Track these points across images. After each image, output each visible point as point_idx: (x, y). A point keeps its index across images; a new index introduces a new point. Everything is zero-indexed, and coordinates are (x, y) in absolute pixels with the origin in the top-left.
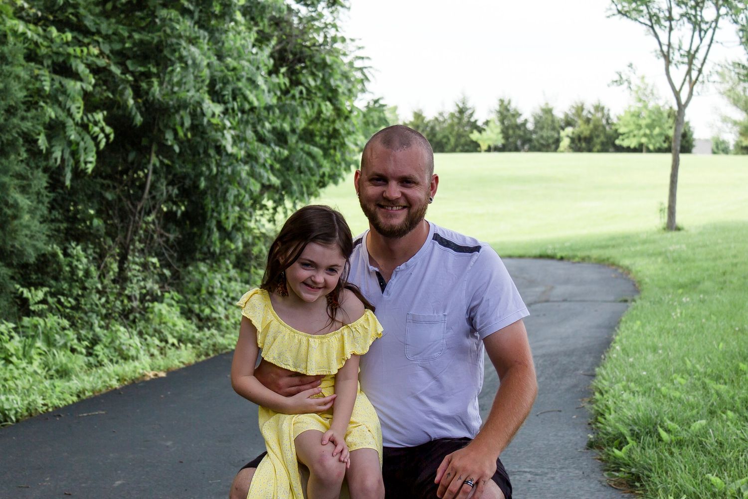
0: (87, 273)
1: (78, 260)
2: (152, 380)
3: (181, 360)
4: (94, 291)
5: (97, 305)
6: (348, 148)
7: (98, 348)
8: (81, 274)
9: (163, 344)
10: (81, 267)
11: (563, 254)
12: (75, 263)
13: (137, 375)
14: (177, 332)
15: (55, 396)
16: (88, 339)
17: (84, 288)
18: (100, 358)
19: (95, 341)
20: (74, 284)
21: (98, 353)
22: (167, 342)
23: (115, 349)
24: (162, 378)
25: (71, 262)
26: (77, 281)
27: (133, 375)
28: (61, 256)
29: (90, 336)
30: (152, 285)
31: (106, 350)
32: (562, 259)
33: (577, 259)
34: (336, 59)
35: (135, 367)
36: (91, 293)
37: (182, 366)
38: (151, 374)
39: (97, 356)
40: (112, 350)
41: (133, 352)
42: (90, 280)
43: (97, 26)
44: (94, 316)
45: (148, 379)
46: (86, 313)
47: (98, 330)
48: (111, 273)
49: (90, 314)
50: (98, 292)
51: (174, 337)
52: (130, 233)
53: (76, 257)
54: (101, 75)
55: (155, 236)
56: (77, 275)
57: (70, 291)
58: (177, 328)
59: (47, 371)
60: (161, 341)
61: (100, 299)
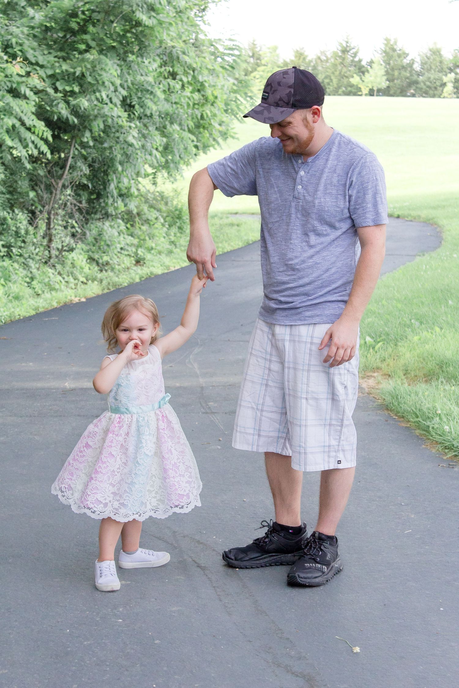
0: (27, 232)
1: (20, 223)
2: (77, 303)
3: (93, 291)
4: (31, 244)
5: (33, 254)
6: (214, 127)
7: (34, 283)
8: (23, 232)
9: (76, 281)
10: (22, 227)
11: (400, 213)
12: (19, 225)
13: (67, 301)
14: (85, 273)
15: (23, 310)
16: (28, 276)
17: (24, 242)
18: (36, 290)
19: (32, 279)
20: (18, 239)
21: (35, 287)
22: (78, 280)
23: (45, 284)
24: (83, 302)
25: (17, 224)
26: (20, 237)
27: (65, 299)
28: (10, 220)
29: (30, 275)
30: (68, 240)
31: (39, 284)
32: (398, 217)
33: (410, 218)
34: (203, 59)
35: (66, 295)
36: (29, 245)
37: (94, 295)
38: (76, 300)
39: (34, 288)
40: (44, 285)
41: (57, 286)
42: (28, 236)
43: (35, 58)
44: (31, 261)
45: (75, 302)
46: (25, 259)
47: (34, 271)
48: (41, 231)
49: (28, 260)
50: (34, 244)
51: (83, 277)
52: (52, 202)
53: (19, 221)
54: (40, 95)
55: (69, 204)
56: (20, 233)
57: (15, 243)
58: (84, 270)
59: (8, 297)
60: (75, 279)
61: (35, 249)
